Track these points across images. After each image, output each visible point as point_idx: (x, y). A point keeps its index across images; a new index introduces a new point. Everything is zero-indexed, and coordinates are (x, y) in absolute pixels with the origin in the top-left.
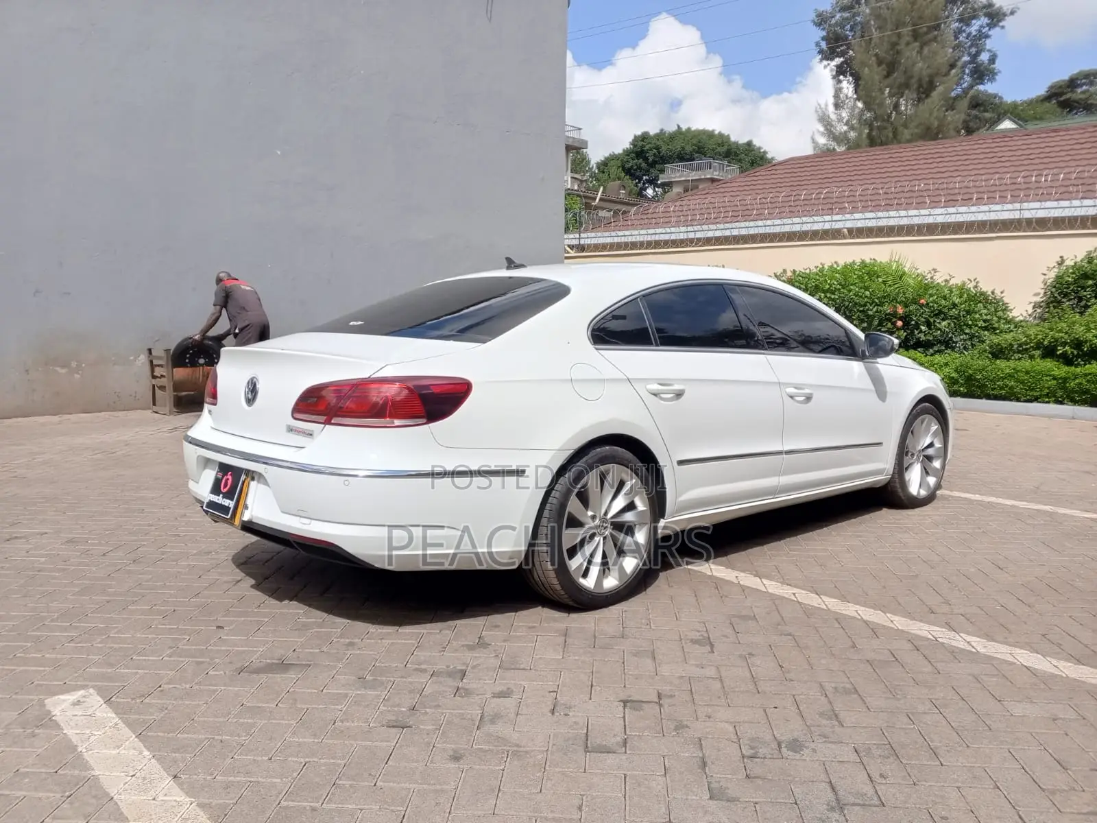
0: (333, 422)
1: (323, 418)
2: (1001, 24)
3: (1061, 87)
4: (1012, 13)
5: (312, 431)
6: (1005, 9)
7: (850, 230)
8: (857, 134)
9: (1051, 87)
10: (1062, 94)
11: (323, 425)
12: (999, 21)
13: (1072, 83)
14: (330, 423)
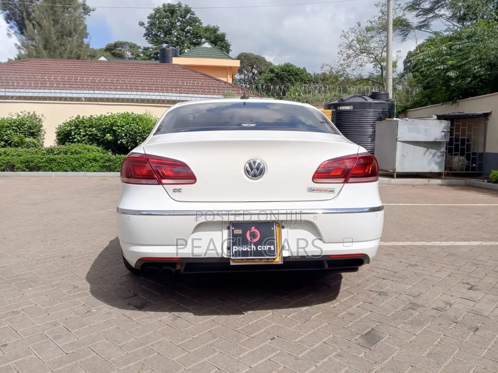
0: (349, 181)
1: (343, 180)
2: (89, 14)
3: (111, 46)
4: (93, 10)
5: (334, 189)
6: (90, 8)
7: (85, 98)
8: (26, 53)
9: (107, 46)
10: (112, 50)
11: (343, 184)
12: (89, 12)
13: (116, 45)
14: (348, 183)
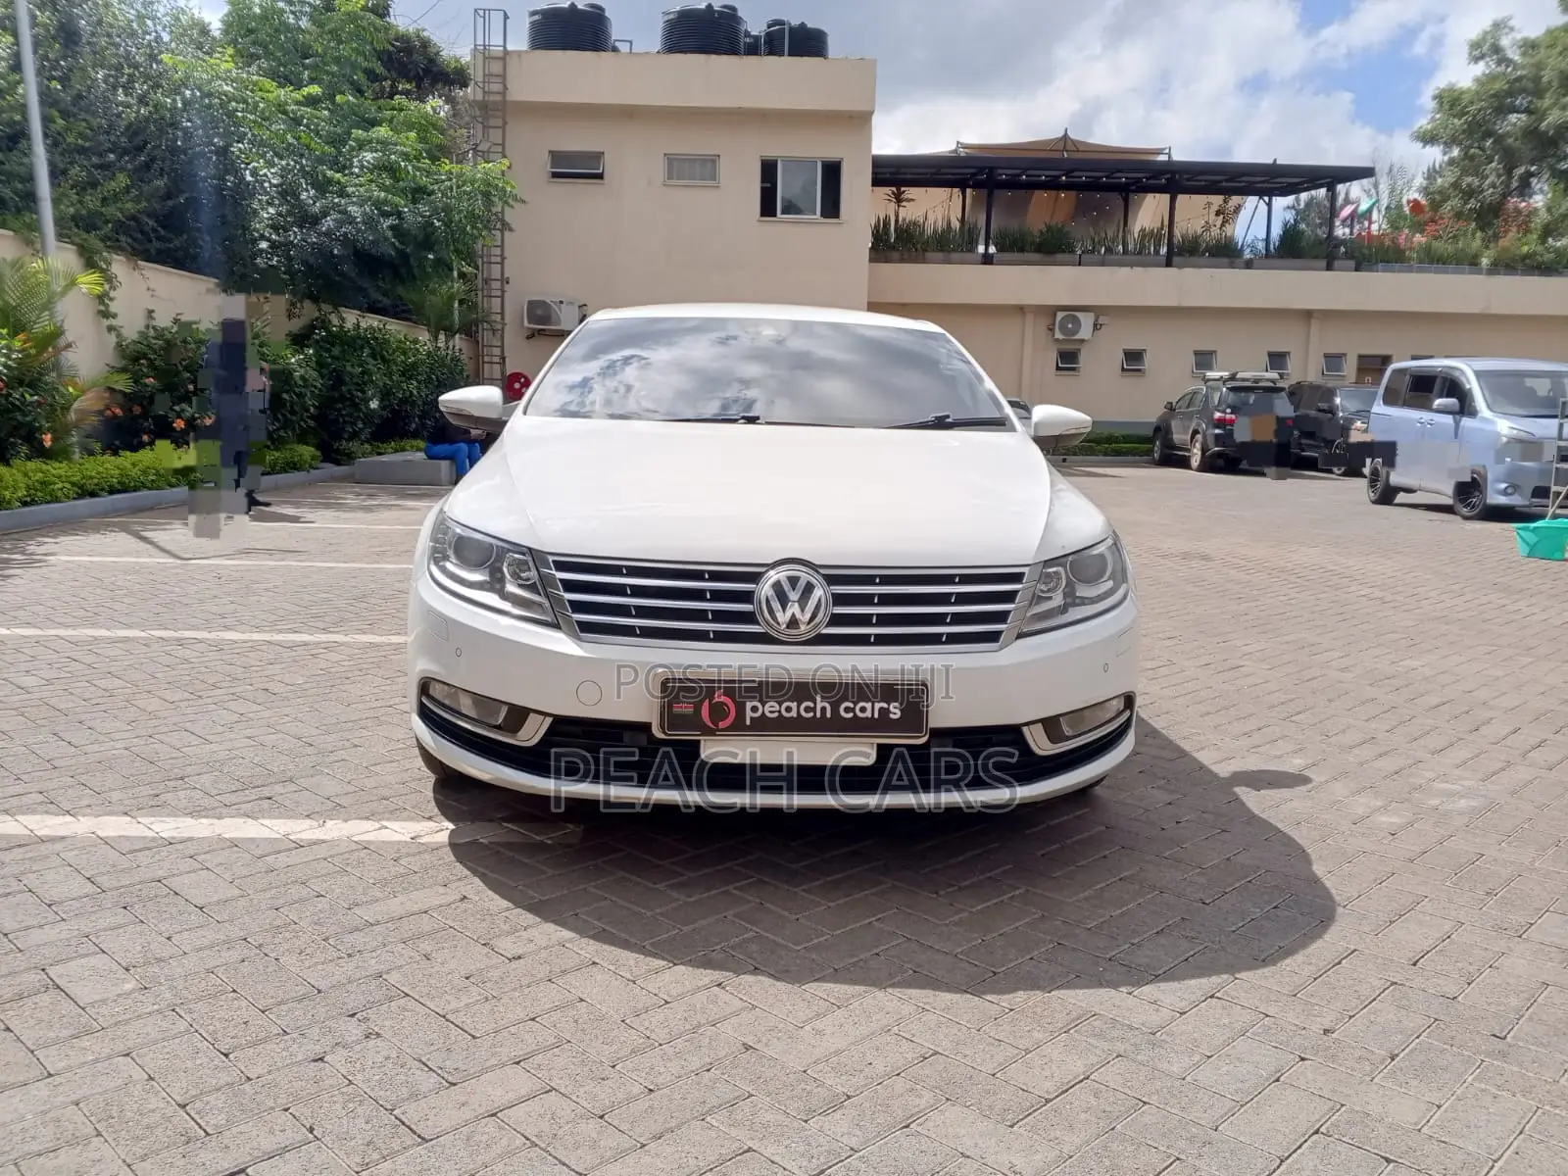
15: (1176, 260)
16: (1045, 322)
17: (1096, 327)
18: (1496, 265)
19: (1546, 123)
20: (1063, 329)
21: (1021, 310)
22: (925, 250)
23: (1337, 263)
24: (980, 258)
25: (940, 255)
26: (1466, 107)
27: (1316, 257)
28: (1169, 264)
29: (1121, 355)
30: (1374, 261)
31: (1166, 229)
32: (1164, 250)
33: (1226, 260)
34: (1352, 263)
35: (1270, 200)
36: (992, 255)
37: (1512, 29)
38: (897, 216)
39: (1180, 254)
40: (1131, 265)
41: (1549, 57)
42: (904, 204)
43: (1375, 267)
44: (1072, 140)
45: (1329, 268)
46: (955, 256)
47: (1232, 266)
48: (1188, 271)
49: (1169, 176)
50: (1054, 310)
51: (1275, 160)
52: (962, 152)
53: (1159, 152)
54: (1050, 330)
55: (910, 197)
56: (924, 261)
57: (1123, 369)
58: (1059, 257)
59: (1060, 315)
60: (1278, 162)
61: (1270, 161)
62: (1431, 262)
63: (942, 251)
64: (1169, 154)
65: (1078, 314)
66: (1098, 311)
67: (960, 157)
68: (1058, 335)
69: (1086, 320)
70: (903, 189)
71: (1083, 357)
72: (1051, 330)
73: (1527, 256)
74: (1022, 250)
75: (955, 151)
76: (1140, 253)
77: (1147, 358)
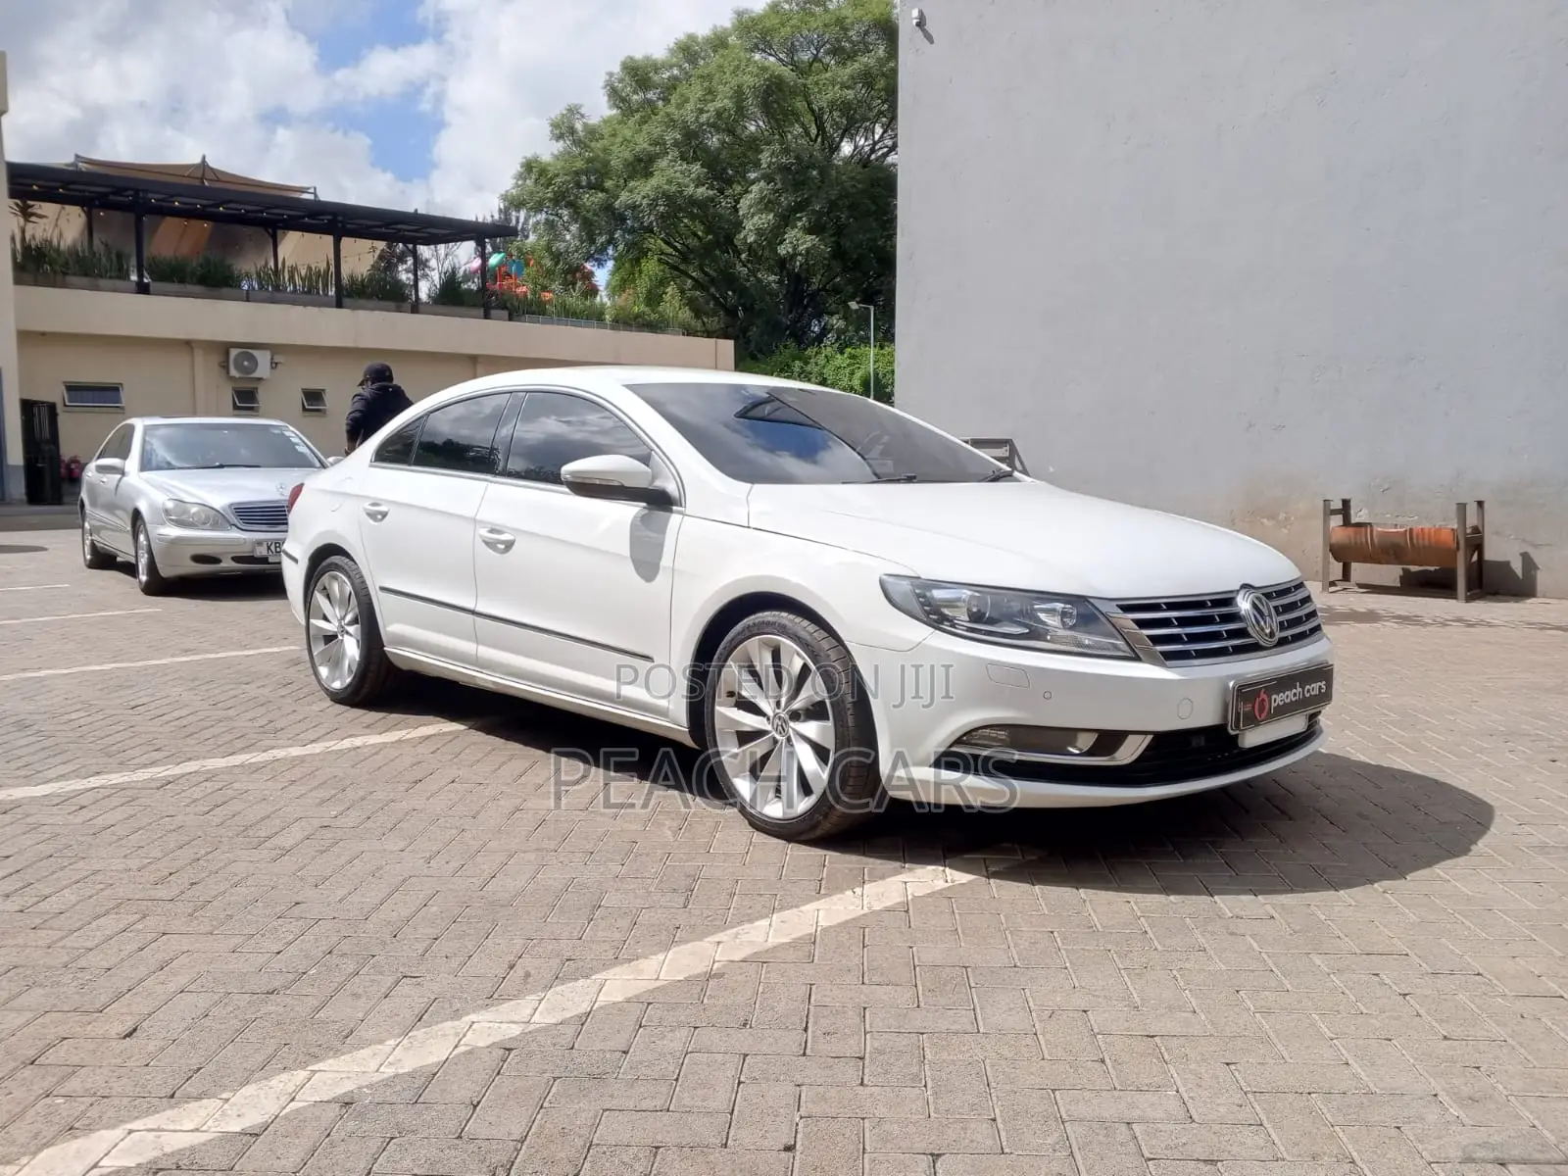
15: (346, 301)
16: (215, 359)
17: (274, 365)
18: (617, 322)
19: (619, 201)
20: (239, 367)
21: (188, 344)
22: (65, 274)
23: (493, 312)
24: (134, 286)
25: (84, 280)
26: (552, 179)
27: (474, 306)
28: (339, 305)
29: (300, 396)
30: (521, 311)
31: (332, 269)
32: (332, 292)
33: (391, 304)
34: (505, 313)
35: (415, 248)
36: (148, 285)
37: (583, 116)
38: (23, 232)
39: (349, 296)
40: (305, 304)
41: (612, 145)
42: (33, 219)
43: (523, 318)
44: (212, 169)
45: (487, 316)
46: (103, 282)
47: (399, 310)
48: (361, 313)
49: (330, 217)
50: (225, 348)
51: (416, 210)
52: (83, 166)
53: (303, 190)
54: (223, 367)
55: (39, 212)
56: (64, 286)
57: (304, 409)
58: (225, 290)
59: (234, 352)
60: (419, 212)
61: (412, 211)
62: (567, 316)
63: (86, 275)
64: (315, 194)
65: (255, 353)
66: (274, 349)
67: (81, 172)
68: (234, 372)
69: (263, 358)
70: (30, 203)
71: (261, 395)
72: (225, 366)
73: (637, 316)
74: (182, 281)
75: (74, 164)
76: (309, 292)
77: (327, 398)
